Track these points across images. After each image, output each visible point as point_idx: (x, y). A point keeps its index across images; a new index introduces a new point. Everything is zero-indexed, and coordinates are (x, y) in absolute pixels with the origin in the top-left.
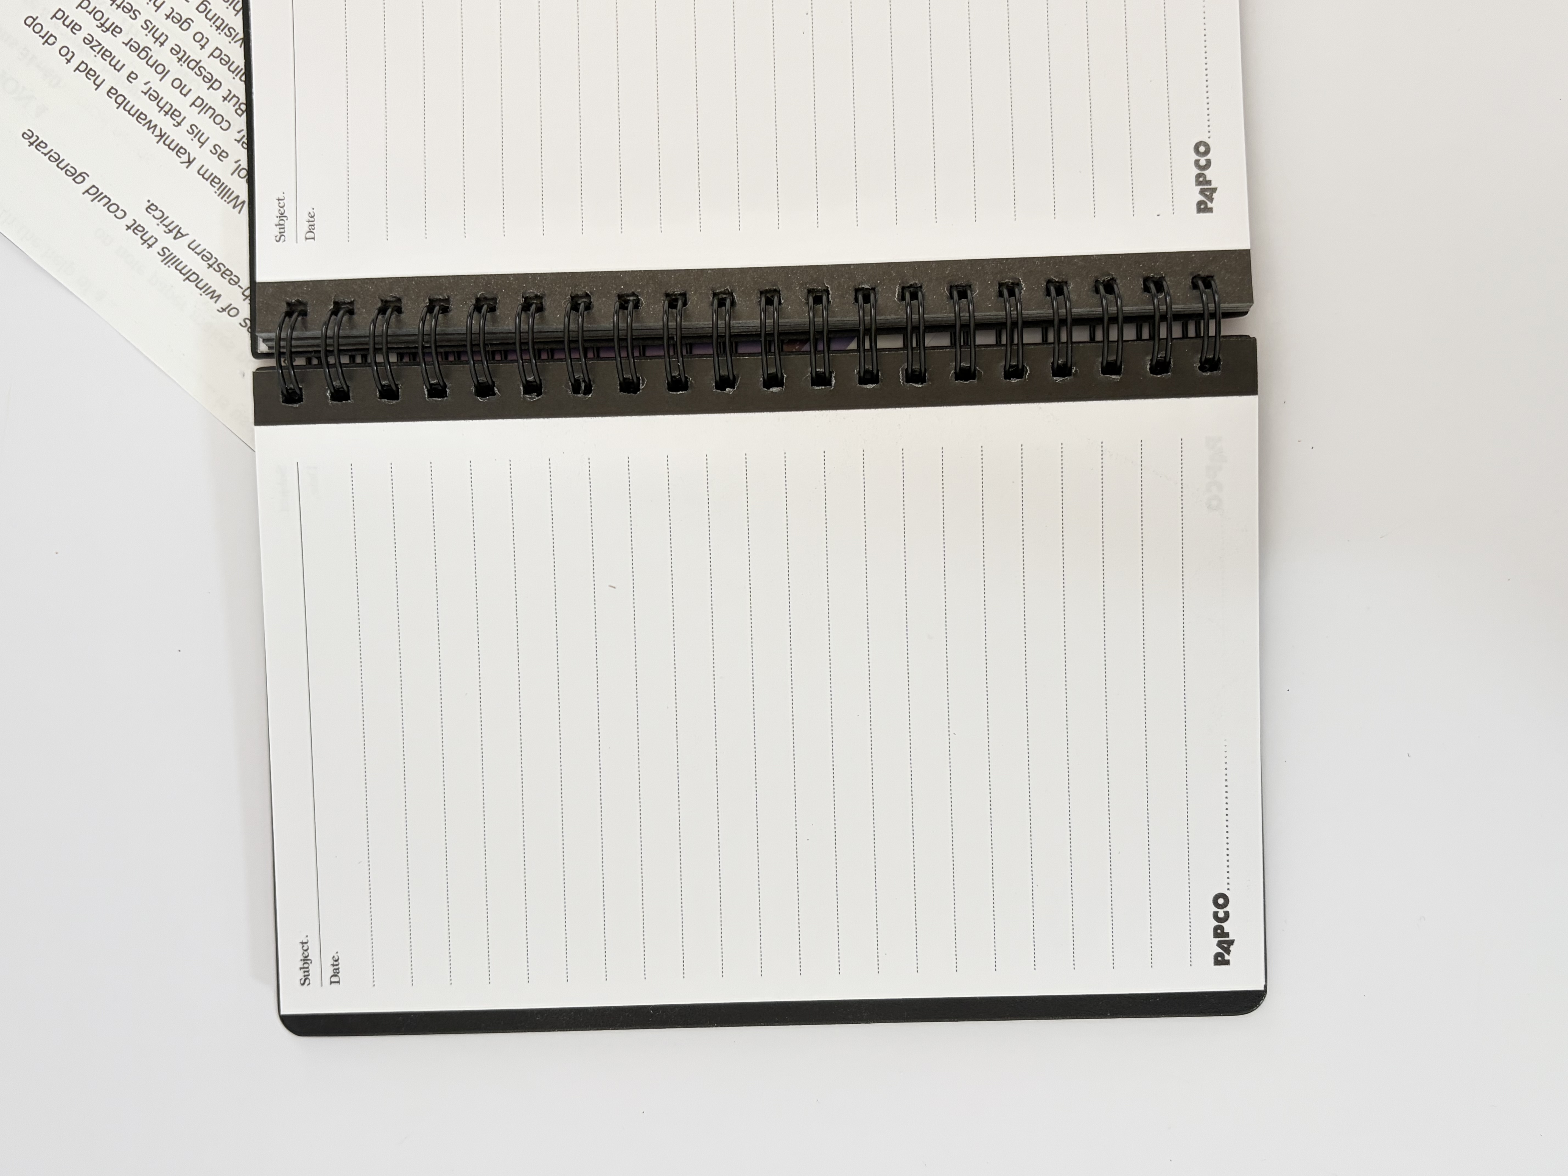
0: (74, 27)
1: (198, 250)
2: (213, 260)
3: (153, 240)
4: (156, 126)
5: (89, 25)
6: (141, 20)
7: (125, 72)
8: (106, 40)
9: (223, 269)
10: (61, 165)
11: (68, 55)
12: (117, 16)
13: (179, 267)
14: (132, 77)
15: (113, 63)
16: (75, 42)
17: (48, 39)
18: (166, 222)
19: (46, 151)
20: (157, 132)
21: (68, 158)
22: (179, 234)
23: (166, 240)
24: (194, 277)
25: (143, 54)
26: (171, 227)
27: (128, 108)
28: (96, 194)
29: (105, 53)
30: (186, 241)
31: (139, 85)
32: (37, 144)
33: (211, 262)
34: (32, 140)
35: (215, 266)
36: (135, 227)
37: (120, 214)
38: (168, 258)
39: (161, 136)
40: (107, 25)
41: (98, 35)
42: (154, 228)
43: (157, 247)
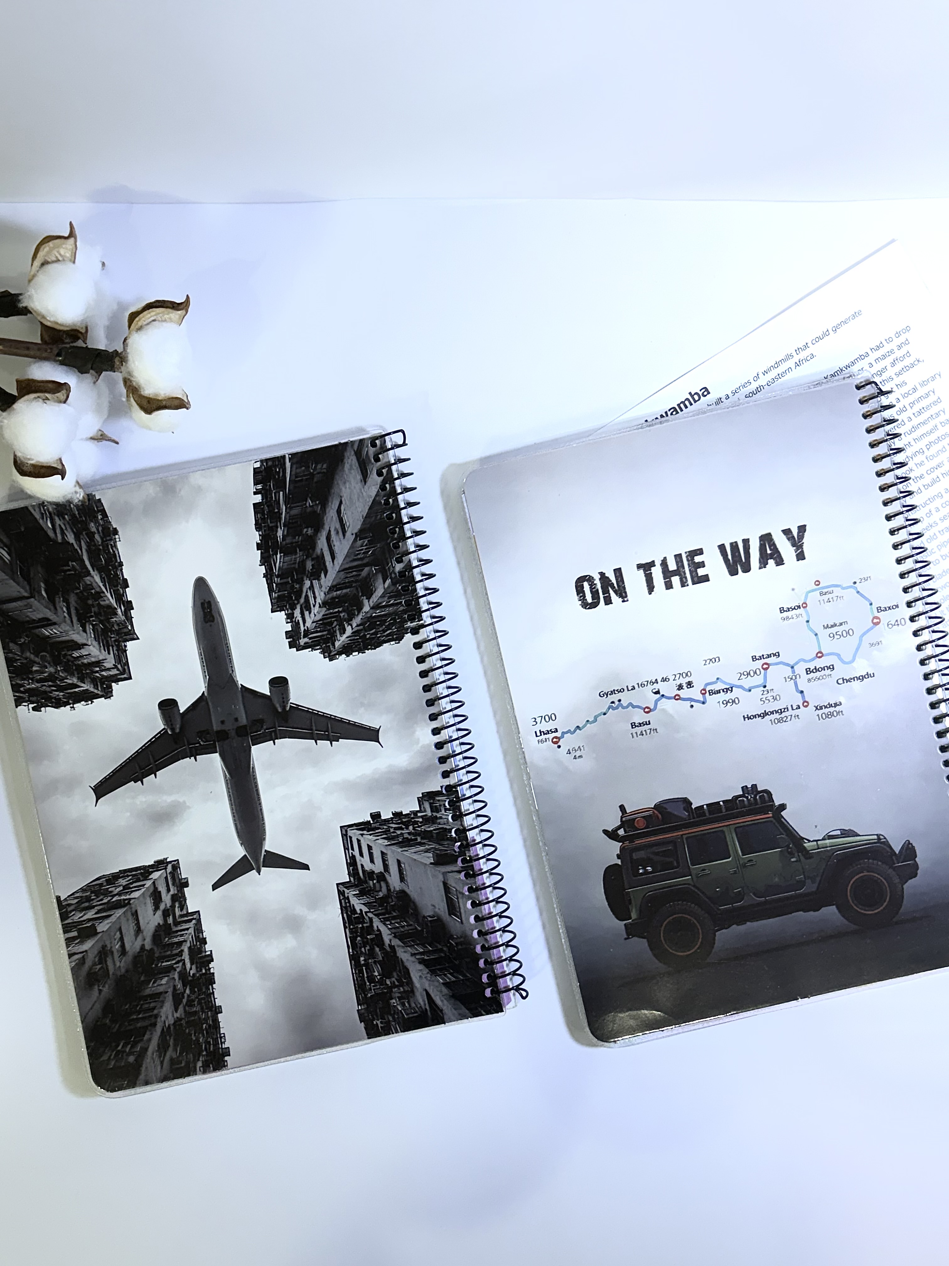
0: (900, 347)
1: (787, 371)
2: (781, 376)
3: (798, 352)
4: (847, 369)
5: (899, 354)
6: (894, 376)
7: (874, 363)
8: (890, 360)
9: (775, 380)
10: (842, 323)
11: (889, 340)
12: (899, 366)
13: (782, 361)
14: (871, 365)
15: (879, 359)
16: (893, 346)
17: (898, 335)
18: (804, 361)
19: (850, 318)
20: (844, 369)
21: (844, 327)
22: (797, 365)
23: (796, 358)
24: (776, 366)
25: (879, 373)
26: (801, 362)
27: (858, 359)
28: (826, 334)
29: (884, 357)
30: (793, 368)
31: (866, 367)
32: (854, 316)
33: (780, 376)
34: (857, 314)
35: (778, 377)
36: (806, 346)
37: (814, 342)
38: (789, 357)
39: (842, 370)
40: (896, 361)
41: (893, 357)
42: (803, 355)
43: (794, 354)
